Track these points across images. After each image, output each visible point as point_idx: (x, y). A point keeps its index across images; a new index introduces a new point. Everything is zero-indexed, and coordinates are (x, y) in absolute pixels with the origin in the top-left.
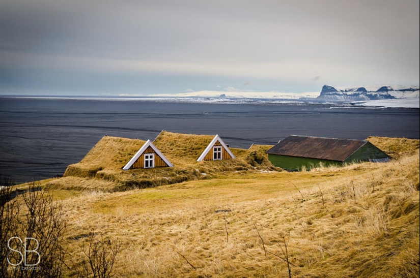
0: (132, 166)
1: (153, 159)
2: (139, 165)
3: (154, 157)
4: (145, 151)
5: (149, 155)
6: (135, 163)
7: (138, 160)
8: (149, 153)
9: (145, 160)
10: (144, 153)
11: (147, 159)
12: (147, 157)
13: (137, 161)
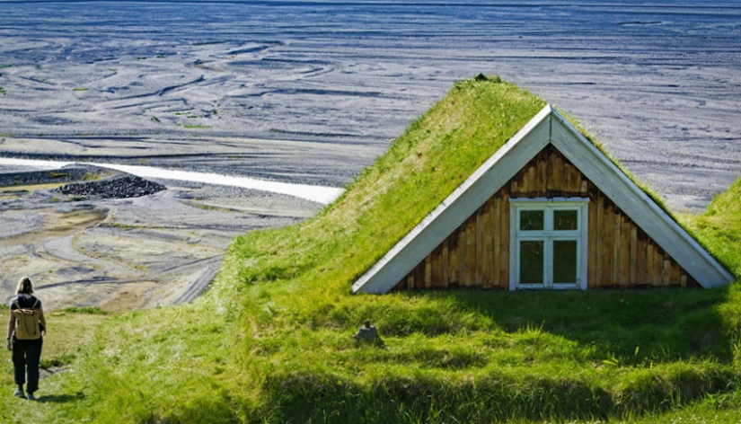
0: (419, 271)
1: (579, 235)
2: (474, 268)
3: (583, 221)
4: (518, 178)
5: (549, 208)
6: (437, 252)
7: (468, 238)
8: (552, 194)
9: (518, 236)
10: (509, 190)
11: (531, 235)
12: (532, 220)
13: (453, 241)
